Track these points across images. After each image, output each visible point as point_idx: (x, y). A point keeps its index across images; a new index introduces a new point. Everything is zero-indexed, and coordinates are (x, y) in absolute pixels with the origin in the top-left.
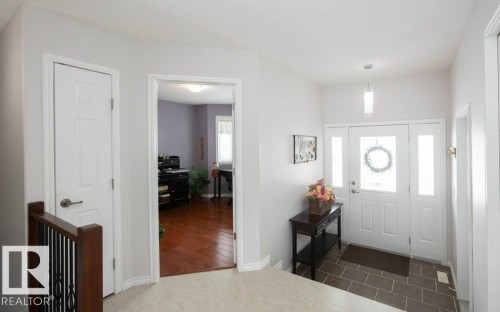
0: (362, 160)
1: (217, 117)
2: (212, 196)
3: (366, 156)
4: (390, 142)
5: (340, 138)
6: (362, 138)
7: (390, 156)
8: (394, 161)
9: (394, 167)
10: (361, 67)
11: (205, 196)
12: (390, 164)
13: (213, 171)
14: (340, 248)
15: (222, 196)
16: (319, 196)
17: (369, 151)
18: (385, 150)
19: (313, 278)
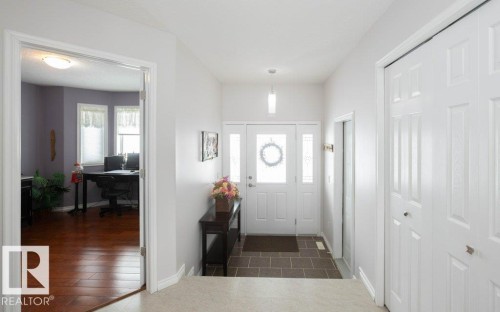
0: (258, 156)
1: (79, 104)
2: (72, 208)
3: (262, 152)
4: (281, 139)
5: (238, 136)
6: (258, 136)
7: (281, 152)
8: (284, 156)
9: (284, 161)
10: (266, 70)
11: (59, 209)
12: (281, 159)
13: (75, 177)
14: (239, 240)
15: (88, 205)
16: (227, 193)
17: (264, 147)
18: (277, 147)
19: (225, 275)
